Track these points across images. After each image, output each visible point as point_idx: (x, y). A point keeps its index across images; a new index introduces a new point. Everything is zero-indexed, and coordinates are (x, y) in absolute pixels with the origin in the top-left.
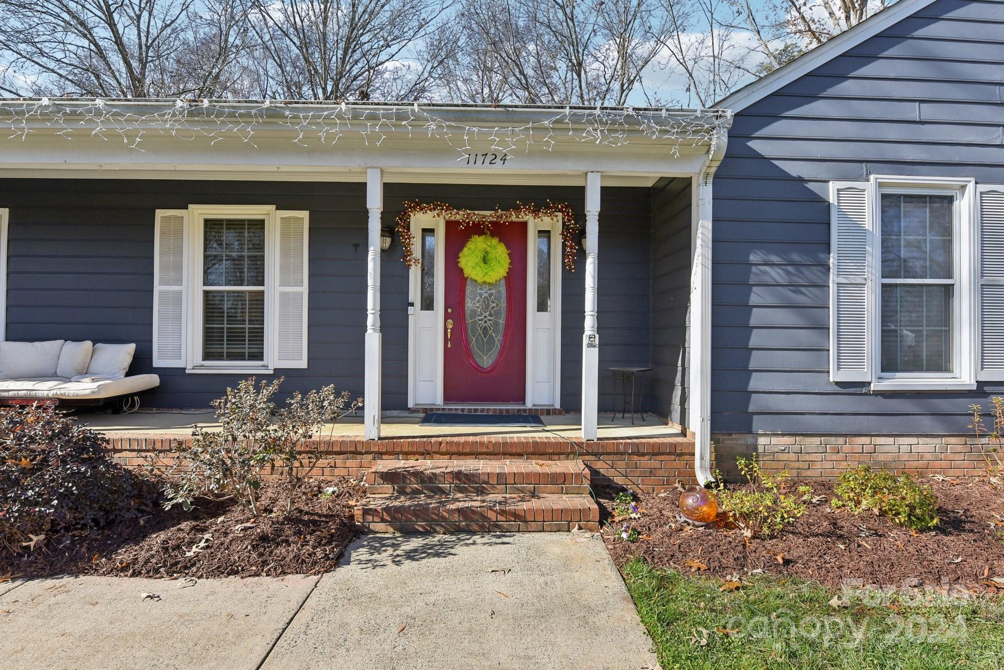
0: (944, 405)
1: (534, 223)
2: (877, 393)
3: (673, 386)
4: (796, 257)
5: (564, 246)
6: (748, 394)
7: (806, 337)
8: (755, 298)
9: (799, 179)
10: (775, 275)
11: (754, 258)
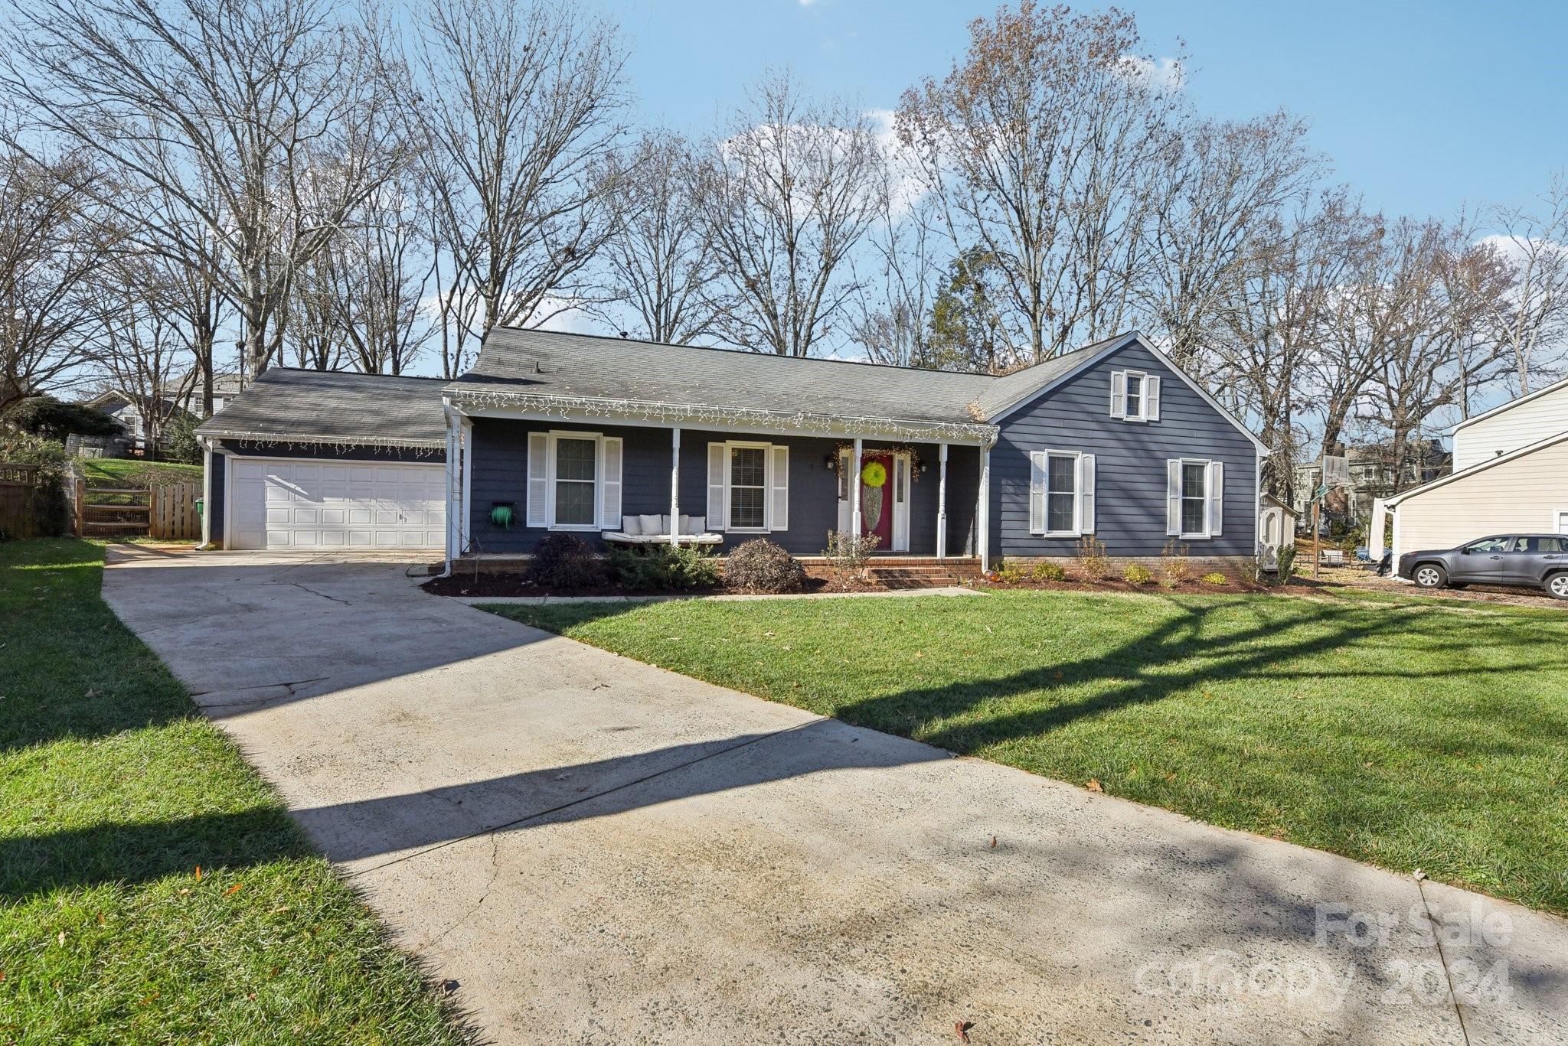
0: (1070, 543)
1: (898, 457)
2: (1047, 539)
3: (967, 537)
4: (1017, 482)
5: (912, 470)
6: (1000, 539)
7: (1020, 516)
8: (1004, 499)
9: (1019, 450)
10: (1010, 489)
11: (1003, 482)
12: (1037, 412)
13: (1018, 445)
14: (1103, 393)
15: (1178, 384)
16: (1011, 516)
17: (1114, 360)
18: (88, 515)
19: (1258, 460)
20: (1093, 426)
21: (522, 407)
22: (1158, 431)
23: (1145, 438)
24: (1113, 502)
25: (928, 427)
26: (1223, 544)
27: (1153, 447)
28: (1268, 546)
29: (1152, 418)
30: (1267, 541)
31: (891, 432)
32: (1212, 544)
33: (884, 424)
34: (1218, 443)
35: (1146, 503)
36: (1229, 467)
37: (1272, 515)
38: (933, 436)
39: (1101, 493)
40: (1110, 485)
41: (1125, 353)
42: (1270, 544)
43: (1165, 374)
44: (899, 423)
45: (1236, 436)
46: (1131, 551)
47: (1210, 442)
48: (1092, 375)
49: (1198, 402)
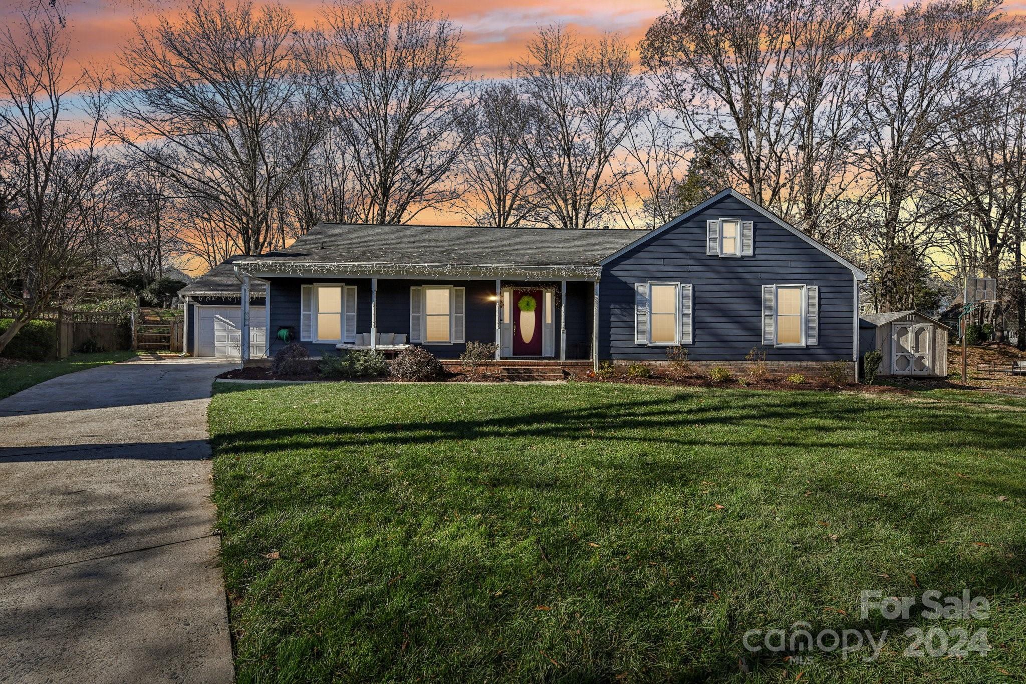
1: (545, 291)
2: (650, 347)
4: (624, 306)
5: (556, 299)
6: (610, 348)
7: (627, 331)
8: (612, 319)
9: (626, 283)
10: (618, 312)
11: (612, 307)
12: (641, 255)
13: (624, 280)
14: (701, 237)
15: (771, 226)
16: (619, 331)
17: (708, 212)
18: (140, 339)
19: (855, 283)
20: (691, 262)
21: (276, 270)
22: (752, 263)
23: (740, 269)
24: (709, 319)
25: (544, 269)
26: (819, 351)
27: (747, 276)
28: (917, 355)
29: (746, 253)
30: (917, 350)
31: (515, 274)
32: (808, 352)
33: (510, 269)
34: (813, 270)
35: (741, 319)
36: (823, 290)
37: (922, 330)
38: (548, 276)
39: (698, 313)
40: (707, 306)
41: (719, 205)
42: (921, 353)
43: (757, 219)
44: (522, 268)
45: (831, 265)
46: (728, 357)
47: (804, 270)
48: (689, 224)
49: (793, 238)
